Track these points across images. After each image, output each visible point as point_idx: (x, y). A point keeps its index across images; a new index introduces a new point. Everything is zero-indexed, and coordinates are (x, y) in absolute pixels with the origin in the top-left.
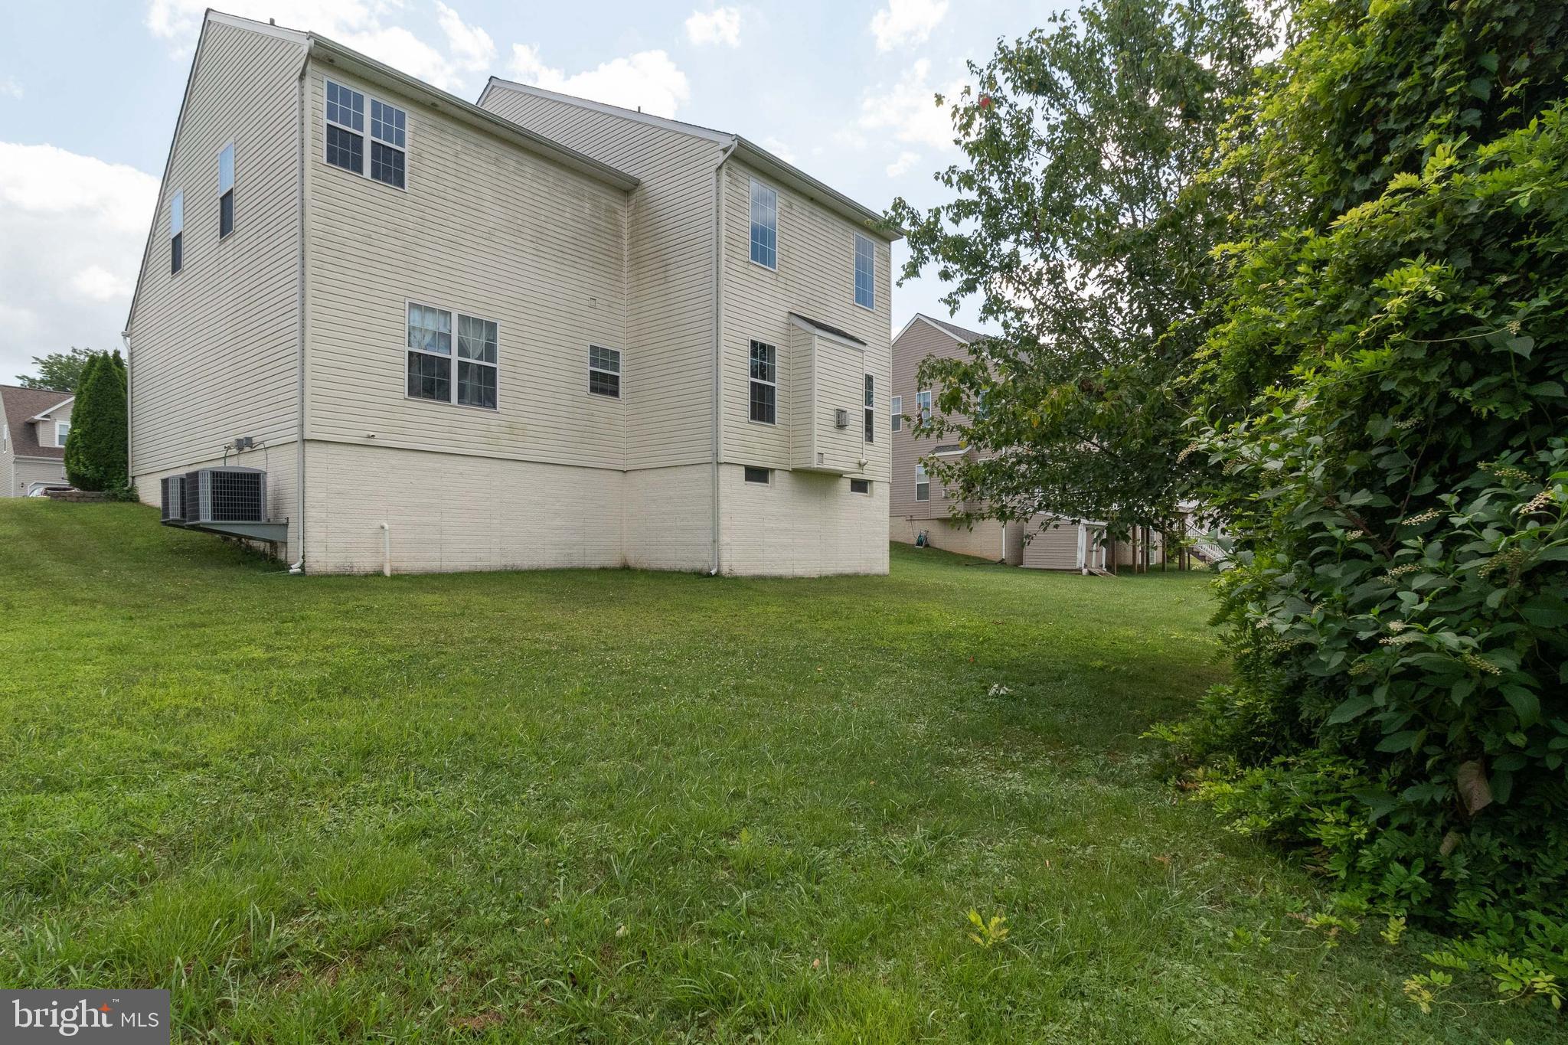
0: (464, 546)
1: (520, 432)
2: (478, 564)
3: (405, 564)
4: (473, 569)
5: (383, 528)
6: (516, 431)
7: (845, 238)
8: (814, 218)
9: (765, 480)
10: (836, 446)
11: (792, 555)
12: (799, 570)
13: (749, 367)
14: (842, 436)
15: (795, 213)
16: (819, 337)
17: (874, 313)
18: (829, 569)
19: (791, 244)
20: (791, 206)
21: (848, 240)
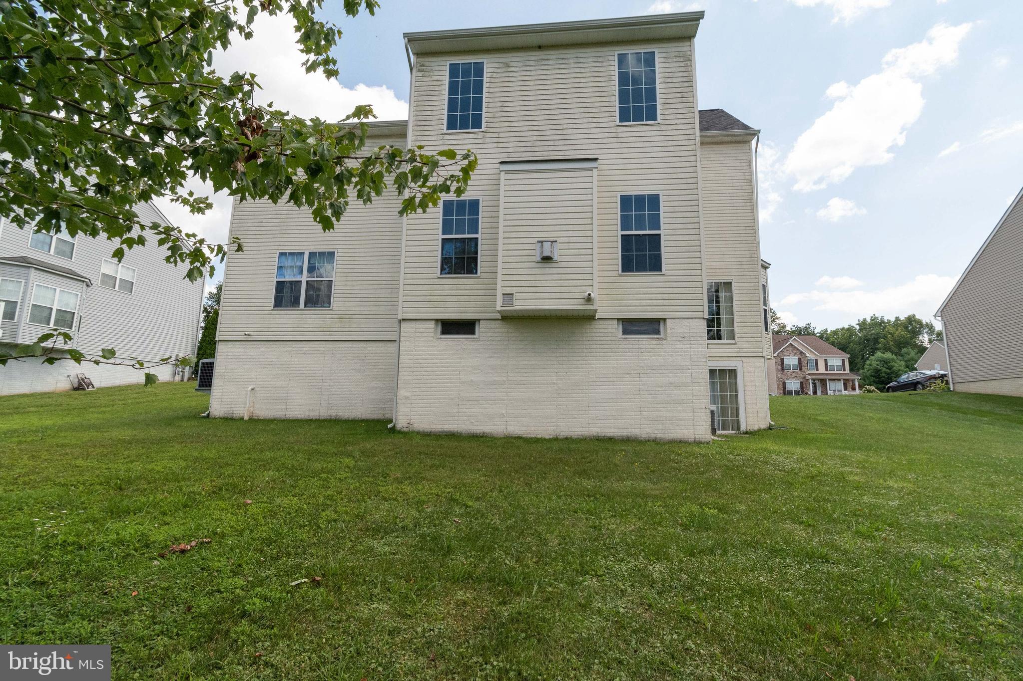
0: (303, 401)
1: (347, 321)
2: (311, 414)
3: (263, 412)
4: (307, 417)
5: (253, 389)
6: (343, 321)
7: (598, 64)
8: (544, 63)
9: (472, 332)
10: (538, 283)
11: (504, 411)
12: (516, 429)
13: (440, 226)
14: (549, 269)
15: (510, 70)
16: (507, 172)
17: (658, 124)
18: (574, 429)
19: (507, 99)
20: (507, 65)
21: (605, 64)
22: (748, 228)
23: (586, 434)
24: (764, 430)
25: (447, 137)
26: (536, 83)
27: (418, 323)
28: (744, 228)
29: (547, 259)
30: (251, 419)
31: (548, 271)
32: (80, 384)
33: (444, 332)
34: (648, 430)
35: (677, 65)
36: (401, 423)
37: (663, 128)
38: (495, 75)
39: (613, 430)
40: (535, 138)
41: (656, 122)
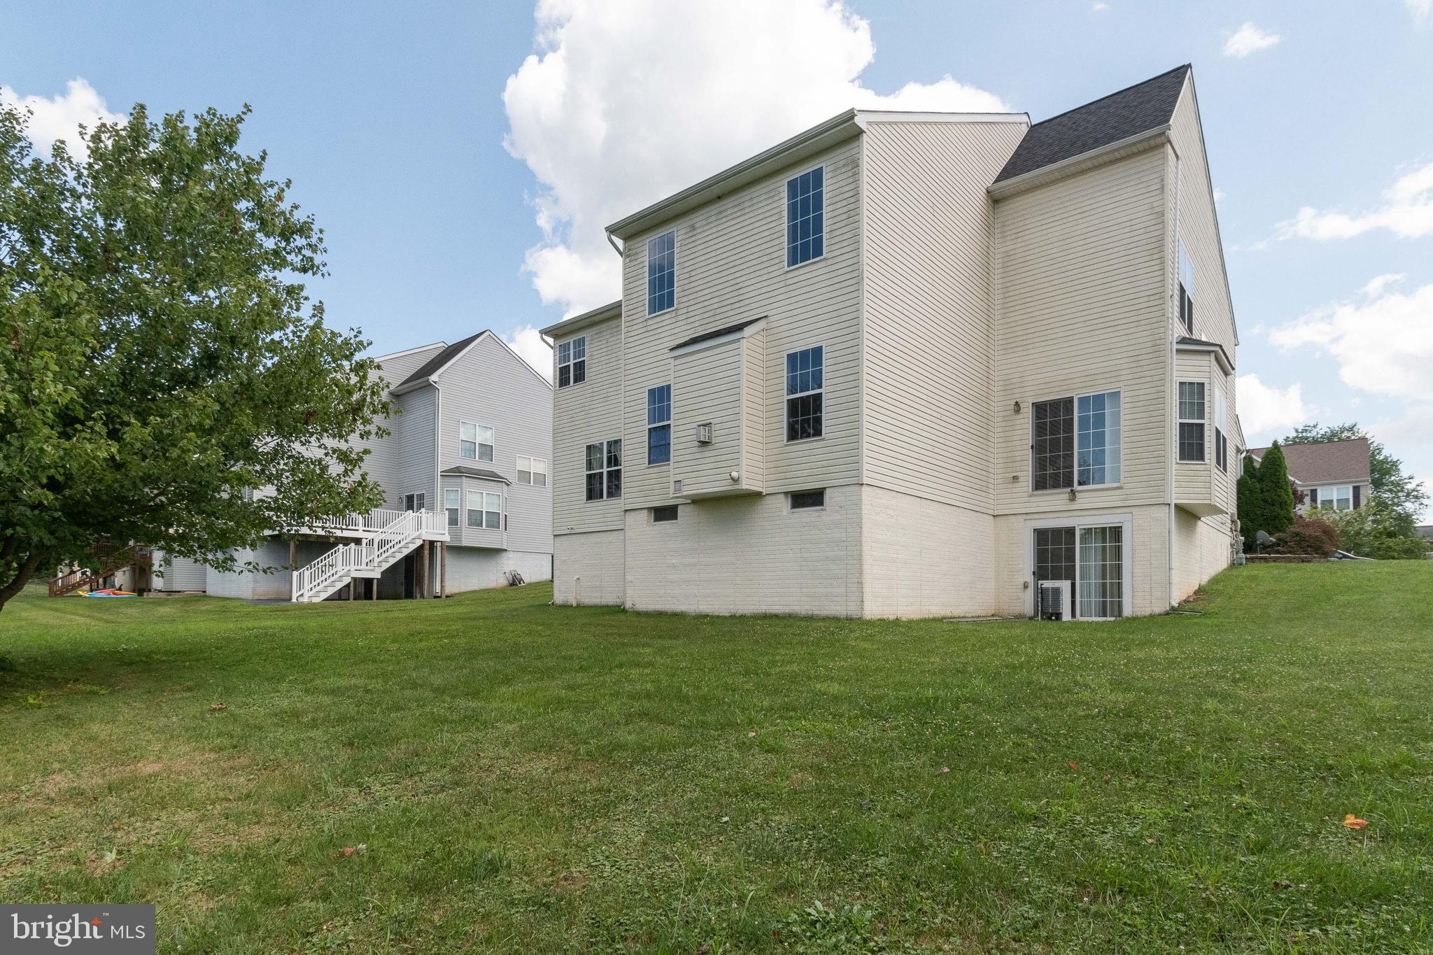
0: (612, 589)
4: (615, 604)
5: (578, 579)
7: (770, 201)
8: (724, 214)
9: (675, 517)
10: (699, 468)
11: (696, 591)
12: (705, 607)
13: (646, 416)
14: (708, 453)
15: (698, 231)
16: (676, 358)
17: (825, 259)
18: (748, 607)
19: (693, 267)
20: (693, 228)
21: (776, 198)
22: (1153, 298)
23: (756, 612)
24: (1160, 615)
25: (650, 322)
26: (717, 241)
27: (637, 512)
28: (1146, 299)
29: (704, 444)
30: (578, 606)
31: (707, 454)
32: (514, 581)
33: (656, 520)
34: (807, 607)
35: (845, 176)
36: (628, 605)
37: (830, 262)
38: (684, 243)
39: (777, 607)
40: (716, 306)
41: (822, 257)
